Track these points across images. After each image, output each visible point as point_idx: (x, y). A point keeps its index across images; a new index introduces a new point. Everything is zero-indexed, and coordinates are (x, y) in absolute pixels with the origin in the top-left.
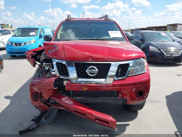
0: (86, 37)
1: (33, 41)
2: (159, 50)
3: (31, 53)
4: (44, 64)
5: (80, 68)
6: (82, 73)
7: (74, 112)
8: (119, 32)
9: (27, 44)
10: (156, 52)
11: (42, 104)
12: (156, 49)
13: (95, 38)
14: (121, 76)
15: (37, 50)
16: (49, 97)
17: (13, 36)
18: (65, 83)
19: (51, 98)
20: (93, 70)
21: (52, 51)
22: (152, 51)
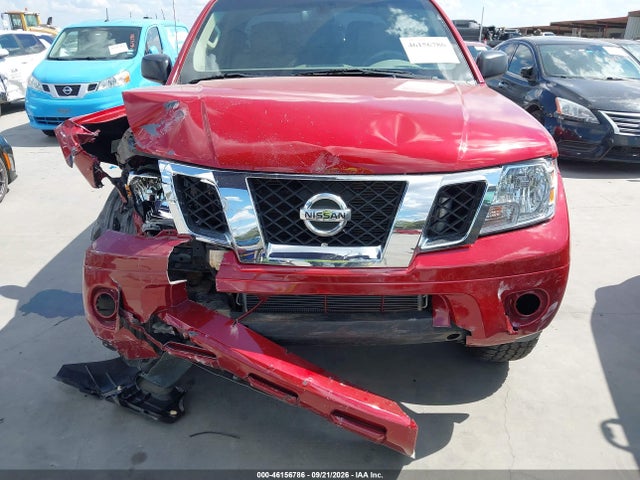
0: (308, 64)
1: (121, 79)
2: (594, 111)
3: (78, 133)
4: (131, 176)
5: (274, 200)
6: (284, 222)
7: (250, 379)
8: (445, 40)
9: (101, 88)
10: (582, 121)
11: (130, 338)
12: (580, 112)
13: (346, 67)
14: (448, 234)
15: (104, 118)
16: (155, 314)
17: (49, 58)
18: (215, 259)
19: (160, 315)
20: (330, 211)
21: (158, 130)
22: (567, 119)
